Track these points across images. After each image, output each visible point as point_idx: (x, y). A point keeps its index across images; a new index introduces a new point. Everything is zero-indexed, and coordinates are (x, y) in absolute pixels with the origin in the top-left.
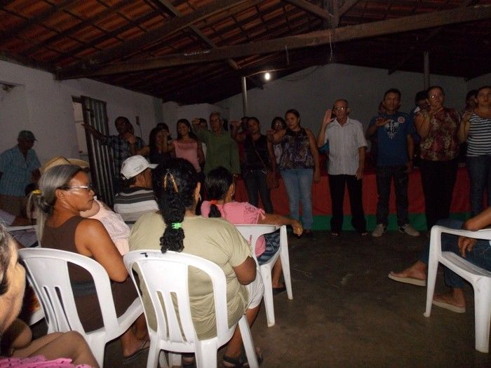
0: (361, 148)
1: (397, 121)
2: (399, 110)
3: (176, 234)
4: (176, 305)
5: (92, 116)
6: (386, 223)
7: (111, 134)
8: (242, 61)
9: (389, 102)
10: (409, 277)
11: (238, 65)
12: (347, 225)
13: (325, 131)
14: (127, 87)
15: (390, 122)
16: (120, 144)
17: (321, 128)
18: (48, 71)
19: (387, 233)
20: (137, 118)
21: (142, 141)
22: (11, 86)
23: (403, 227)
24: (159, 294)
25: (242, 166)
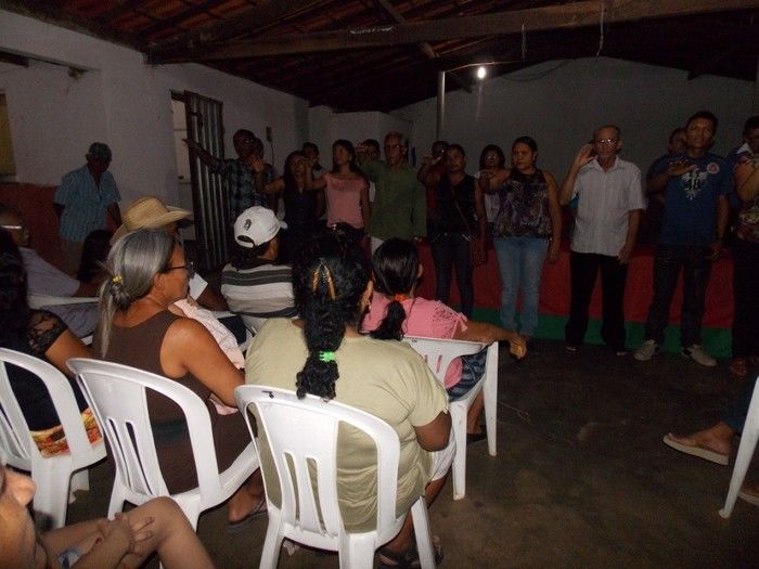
0: (634, 211)
1: (704, 170)
2: (711, 151)
3: (325, 371)
4: (314, 478)
5: (200, 125)
6: (660, 339)
7: (227, 157)
8: (442, 45)
9: (694, 133)
10: (701, 446)
11: (435, 51)
12: (593, 336)
13: (575, 178)
14: (256, 79)
15: (691, 172)
16: (240, 173)
17: (570, 171)
18: (136, 49)
19: (659, 356)
20: (269, 130)
21: (273, 171)
22: (82, 71)
23: (690, 349)
24: (289, 458)
25: (430, 223)
